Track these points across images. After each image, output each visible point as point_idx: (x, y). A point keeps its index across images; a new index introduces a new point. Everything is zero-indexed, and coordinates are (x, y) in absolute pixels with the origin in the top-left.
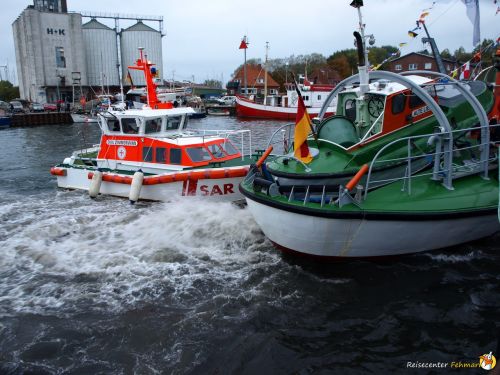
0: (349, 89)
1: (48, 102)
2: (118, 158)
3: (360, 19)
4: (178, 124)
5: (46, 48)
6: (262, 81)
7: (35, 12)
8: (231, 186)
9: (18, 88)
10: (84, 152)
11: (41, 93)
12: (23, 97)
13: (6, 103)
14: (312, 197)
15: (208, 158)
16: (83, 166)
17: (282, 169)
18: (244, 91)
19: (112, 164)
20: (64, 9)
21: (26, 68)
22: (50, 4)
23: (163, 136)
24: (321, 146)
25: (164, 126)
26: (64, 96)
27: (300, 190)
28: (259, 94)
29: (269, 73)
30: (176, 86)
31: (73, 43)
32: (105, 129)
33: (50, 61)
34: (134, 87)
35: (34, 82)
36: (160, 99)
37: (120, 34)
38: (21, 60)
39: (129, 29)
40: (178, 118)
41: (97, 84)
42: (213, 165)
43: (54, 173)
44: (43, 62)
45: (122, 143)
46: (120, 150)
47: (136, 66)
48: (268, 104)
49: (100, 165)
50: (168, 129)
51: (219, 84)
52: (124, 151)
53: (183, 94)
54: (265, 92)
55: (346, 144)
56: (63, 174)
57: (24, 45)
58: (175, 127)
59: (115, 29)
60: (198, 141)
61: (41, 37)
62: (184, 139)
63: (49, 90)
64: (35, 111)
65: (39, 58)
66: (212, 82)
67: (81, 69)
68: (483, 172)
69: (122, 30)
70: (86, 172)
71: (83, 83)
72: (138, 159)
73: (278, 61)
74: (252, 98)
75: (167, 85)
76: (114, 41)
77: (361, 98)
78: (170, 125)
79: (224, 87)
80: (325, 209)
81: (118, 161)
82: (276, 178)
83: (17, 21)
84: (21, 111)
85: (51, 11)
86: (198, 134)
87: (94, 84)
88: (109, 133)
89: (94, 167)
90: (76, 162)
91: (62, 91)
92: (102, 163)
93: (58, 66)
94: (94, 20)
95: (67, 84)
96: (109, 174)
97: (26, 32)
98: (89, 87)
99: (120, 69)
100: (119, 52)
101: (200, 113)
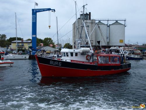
5: (83, 32)
7: (80, 20)
20: (90, 19)
22: (85, 17)
30: (130, 46)
34: (113, 46)
37: (109, 26)
38: (74, 36)
39: (113, 24)
53: (133, 49)
57: (75, 31)
59: (107, 25)
67: (94, 39)
69: (110, 25)
71: (94, 44)
75: (126, 46)
76: (106, 29)
83: (74, 23)
85: (85, 19)
93: (86, 38)
94: (100, 22)
98: (96, 46)
99: (108, 39)
100: (108, 33)
101: (140, 57)
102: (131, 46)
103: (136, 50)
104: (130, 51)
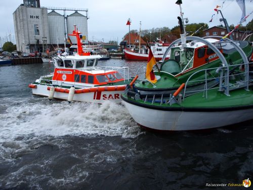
0: (176, 46)
1: (31, 52)
2: (62, 80)
3: (181, 10)
4: (93, 63)
5: (30, 25)
6: (138, 41)
7: (24, 7)
8: (118, 95)
9: (16, 45)
10: (46, 77)
11: (27, 48)
12: (18, 50)
13: (10, 53)
14: (156, 100)
15: (107, 81)
16: (45, 84)
17: (142, 86)
18: (128, 46)
19: (59, 83)
20: (39, 6)
21: (20, 35)
22: (31, 3)
23: (85, 69)
24: (161, 74)
25: (85, 64)
26: (38, 49)
27: (150, 97)
28: (136, 48)
29: (141, 37)
31: (43, 23)
32: (56, 66)
33: (31, 32)
34: (73, 44)
35: (24, 42)
36: (84, 51)
38: (17, 31)
39: (71, 15)
40: (93, 60)
41: (55, 43)
42: (110, 84)
43: (31, 87)
44: (28, 32)
45: (65, 73)
46: (63, 76)
47: (72, 34)
48: (141, 53)
49: (53, 83)
50: (88, 66)
51: (116, 43)
52: (65, 76)
53: (98, 48)
54: (139, 47)
55: (174, 74)
56: (35, 87)
57: (19, 24)
58: (91, 65)
59: (64, 16)
60: (102, 72)
61: (27, 20)
62: (95, 71)
63: (31, 46)
64: (24, 57)
65: (26, 30)
66: (113, 41)
67: (47, 35)
68: (246, 87)
69: (68, 16)
70: (46, 87)
71: (48, 42)
72: (72, 81)
73: (146, 31)
74: (133, 50)
75: (90, 44)
76: (64, 21)
77: (182, 50)
78: (89, 64)
79: (119, 44)
80: (162, 106)
81: (63, 82)
82: (139, 91)
83: (16, 12)
84: (17, 57)
85: (32, 7)
86: (103, 69)
87: (53, 43)
88: (58, 67)
89: (51, 84)
90: (42, 81)
91: (38, 47)
92: (55, 82)
93: (35, 34)
94: (53, 11)
95: (40, 43)
96: (58, 88)
97: (19, 17)
98: (51, 45)
99: (67, 35)
100: (66, 27)
101: (107, 57)
102: (95, 44)
103: (102, 48)
104: (95, 50)
